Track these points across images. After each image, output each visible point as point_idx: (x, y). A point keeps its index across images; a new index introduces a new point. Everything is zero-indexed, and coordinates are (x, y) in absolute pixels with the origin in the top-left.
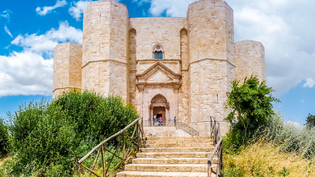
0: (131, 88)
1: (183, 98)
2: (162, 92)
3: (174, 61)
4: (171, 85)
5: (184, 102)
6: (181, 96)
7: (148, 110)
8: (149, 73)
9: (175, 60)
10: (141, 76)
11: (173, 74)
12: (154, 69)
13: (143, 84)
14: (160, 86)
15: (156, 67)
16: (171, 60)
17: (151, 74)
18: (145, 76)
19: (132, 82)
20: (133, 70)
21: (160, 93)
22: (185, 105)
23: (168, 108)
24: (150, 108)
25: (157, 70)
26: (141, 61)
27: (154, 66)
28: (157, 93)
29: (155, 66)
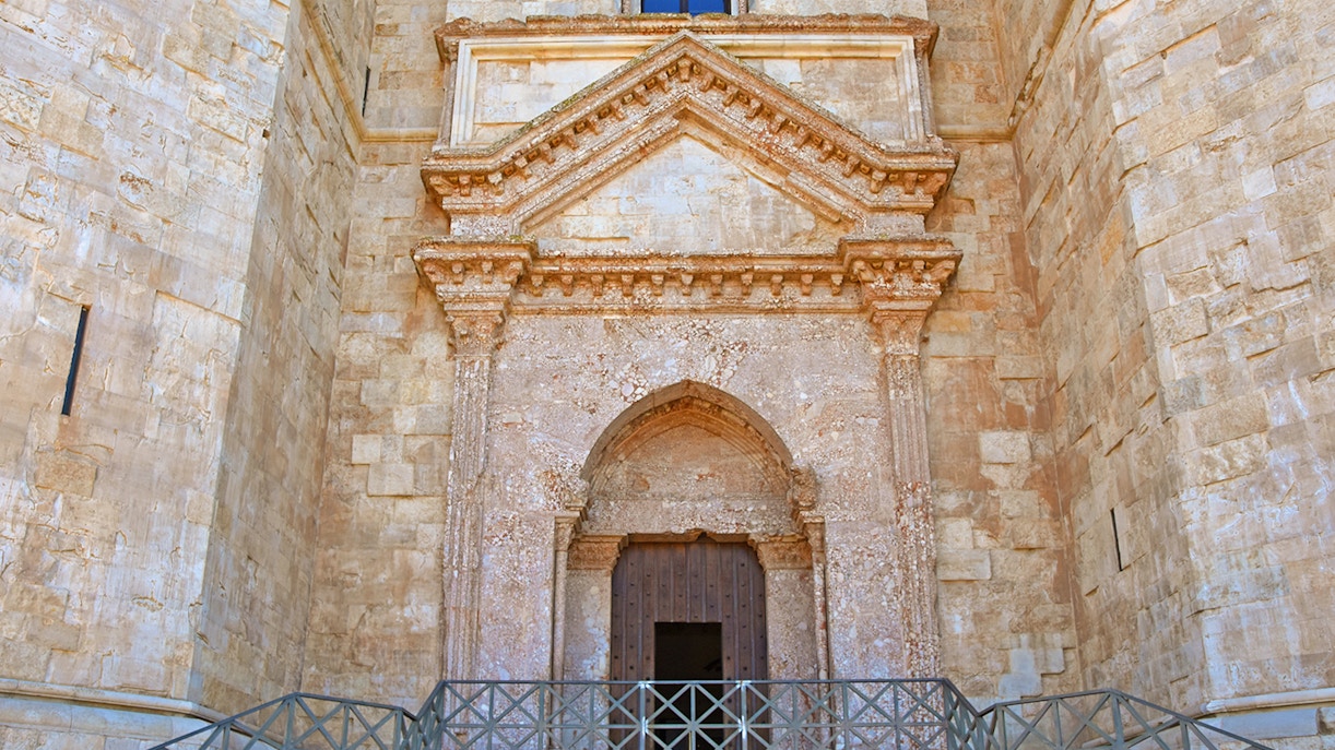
0: (360, 319)
1: (987, 423)
2: (722, 365)
3: (858, 39)
4: (837, 280)
5: (1000, 477)
6: (954, 410)
7: (539, 559)
8: (581, 154)
9: (872, 24)
10: (479, 179)
11: (861, 168)
12: (634, 115)
13: (499, 265)
14: (701, 296)
15: (659, 101)
16: (826, 30)
17: (599, 165)
18: (523, 186)
19: (381, 253)
20: (404, 131)
21: (705, 371)
22: (1017, 503)
23: (804, 546)
24: (578, 544)
25: (670, 136)
26: (493, 31)
27: (631, 81)
28: (669, 373)
29: (652, 84)
